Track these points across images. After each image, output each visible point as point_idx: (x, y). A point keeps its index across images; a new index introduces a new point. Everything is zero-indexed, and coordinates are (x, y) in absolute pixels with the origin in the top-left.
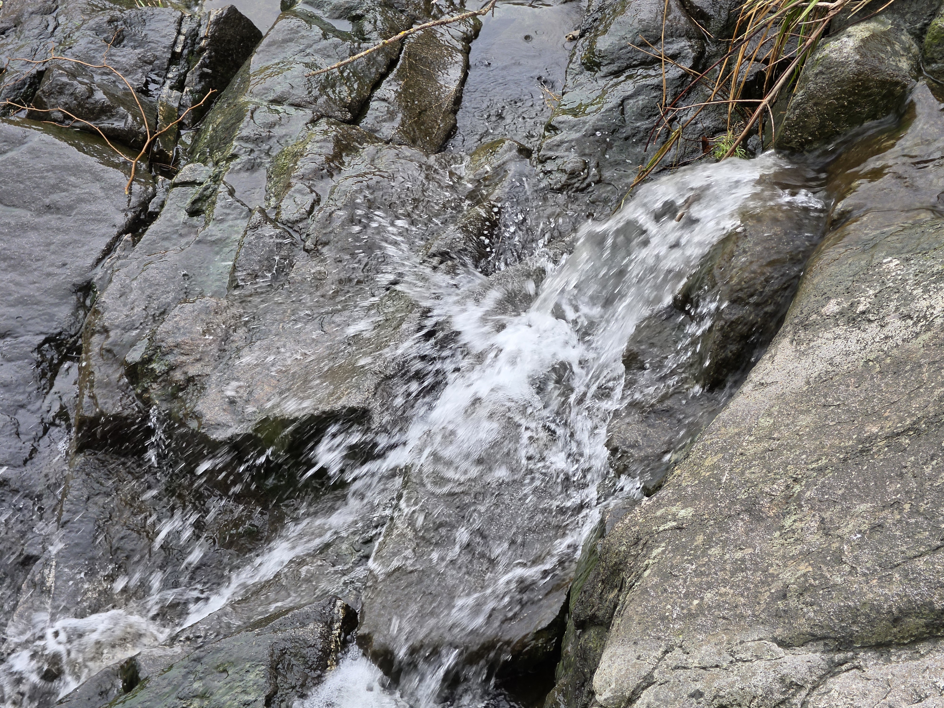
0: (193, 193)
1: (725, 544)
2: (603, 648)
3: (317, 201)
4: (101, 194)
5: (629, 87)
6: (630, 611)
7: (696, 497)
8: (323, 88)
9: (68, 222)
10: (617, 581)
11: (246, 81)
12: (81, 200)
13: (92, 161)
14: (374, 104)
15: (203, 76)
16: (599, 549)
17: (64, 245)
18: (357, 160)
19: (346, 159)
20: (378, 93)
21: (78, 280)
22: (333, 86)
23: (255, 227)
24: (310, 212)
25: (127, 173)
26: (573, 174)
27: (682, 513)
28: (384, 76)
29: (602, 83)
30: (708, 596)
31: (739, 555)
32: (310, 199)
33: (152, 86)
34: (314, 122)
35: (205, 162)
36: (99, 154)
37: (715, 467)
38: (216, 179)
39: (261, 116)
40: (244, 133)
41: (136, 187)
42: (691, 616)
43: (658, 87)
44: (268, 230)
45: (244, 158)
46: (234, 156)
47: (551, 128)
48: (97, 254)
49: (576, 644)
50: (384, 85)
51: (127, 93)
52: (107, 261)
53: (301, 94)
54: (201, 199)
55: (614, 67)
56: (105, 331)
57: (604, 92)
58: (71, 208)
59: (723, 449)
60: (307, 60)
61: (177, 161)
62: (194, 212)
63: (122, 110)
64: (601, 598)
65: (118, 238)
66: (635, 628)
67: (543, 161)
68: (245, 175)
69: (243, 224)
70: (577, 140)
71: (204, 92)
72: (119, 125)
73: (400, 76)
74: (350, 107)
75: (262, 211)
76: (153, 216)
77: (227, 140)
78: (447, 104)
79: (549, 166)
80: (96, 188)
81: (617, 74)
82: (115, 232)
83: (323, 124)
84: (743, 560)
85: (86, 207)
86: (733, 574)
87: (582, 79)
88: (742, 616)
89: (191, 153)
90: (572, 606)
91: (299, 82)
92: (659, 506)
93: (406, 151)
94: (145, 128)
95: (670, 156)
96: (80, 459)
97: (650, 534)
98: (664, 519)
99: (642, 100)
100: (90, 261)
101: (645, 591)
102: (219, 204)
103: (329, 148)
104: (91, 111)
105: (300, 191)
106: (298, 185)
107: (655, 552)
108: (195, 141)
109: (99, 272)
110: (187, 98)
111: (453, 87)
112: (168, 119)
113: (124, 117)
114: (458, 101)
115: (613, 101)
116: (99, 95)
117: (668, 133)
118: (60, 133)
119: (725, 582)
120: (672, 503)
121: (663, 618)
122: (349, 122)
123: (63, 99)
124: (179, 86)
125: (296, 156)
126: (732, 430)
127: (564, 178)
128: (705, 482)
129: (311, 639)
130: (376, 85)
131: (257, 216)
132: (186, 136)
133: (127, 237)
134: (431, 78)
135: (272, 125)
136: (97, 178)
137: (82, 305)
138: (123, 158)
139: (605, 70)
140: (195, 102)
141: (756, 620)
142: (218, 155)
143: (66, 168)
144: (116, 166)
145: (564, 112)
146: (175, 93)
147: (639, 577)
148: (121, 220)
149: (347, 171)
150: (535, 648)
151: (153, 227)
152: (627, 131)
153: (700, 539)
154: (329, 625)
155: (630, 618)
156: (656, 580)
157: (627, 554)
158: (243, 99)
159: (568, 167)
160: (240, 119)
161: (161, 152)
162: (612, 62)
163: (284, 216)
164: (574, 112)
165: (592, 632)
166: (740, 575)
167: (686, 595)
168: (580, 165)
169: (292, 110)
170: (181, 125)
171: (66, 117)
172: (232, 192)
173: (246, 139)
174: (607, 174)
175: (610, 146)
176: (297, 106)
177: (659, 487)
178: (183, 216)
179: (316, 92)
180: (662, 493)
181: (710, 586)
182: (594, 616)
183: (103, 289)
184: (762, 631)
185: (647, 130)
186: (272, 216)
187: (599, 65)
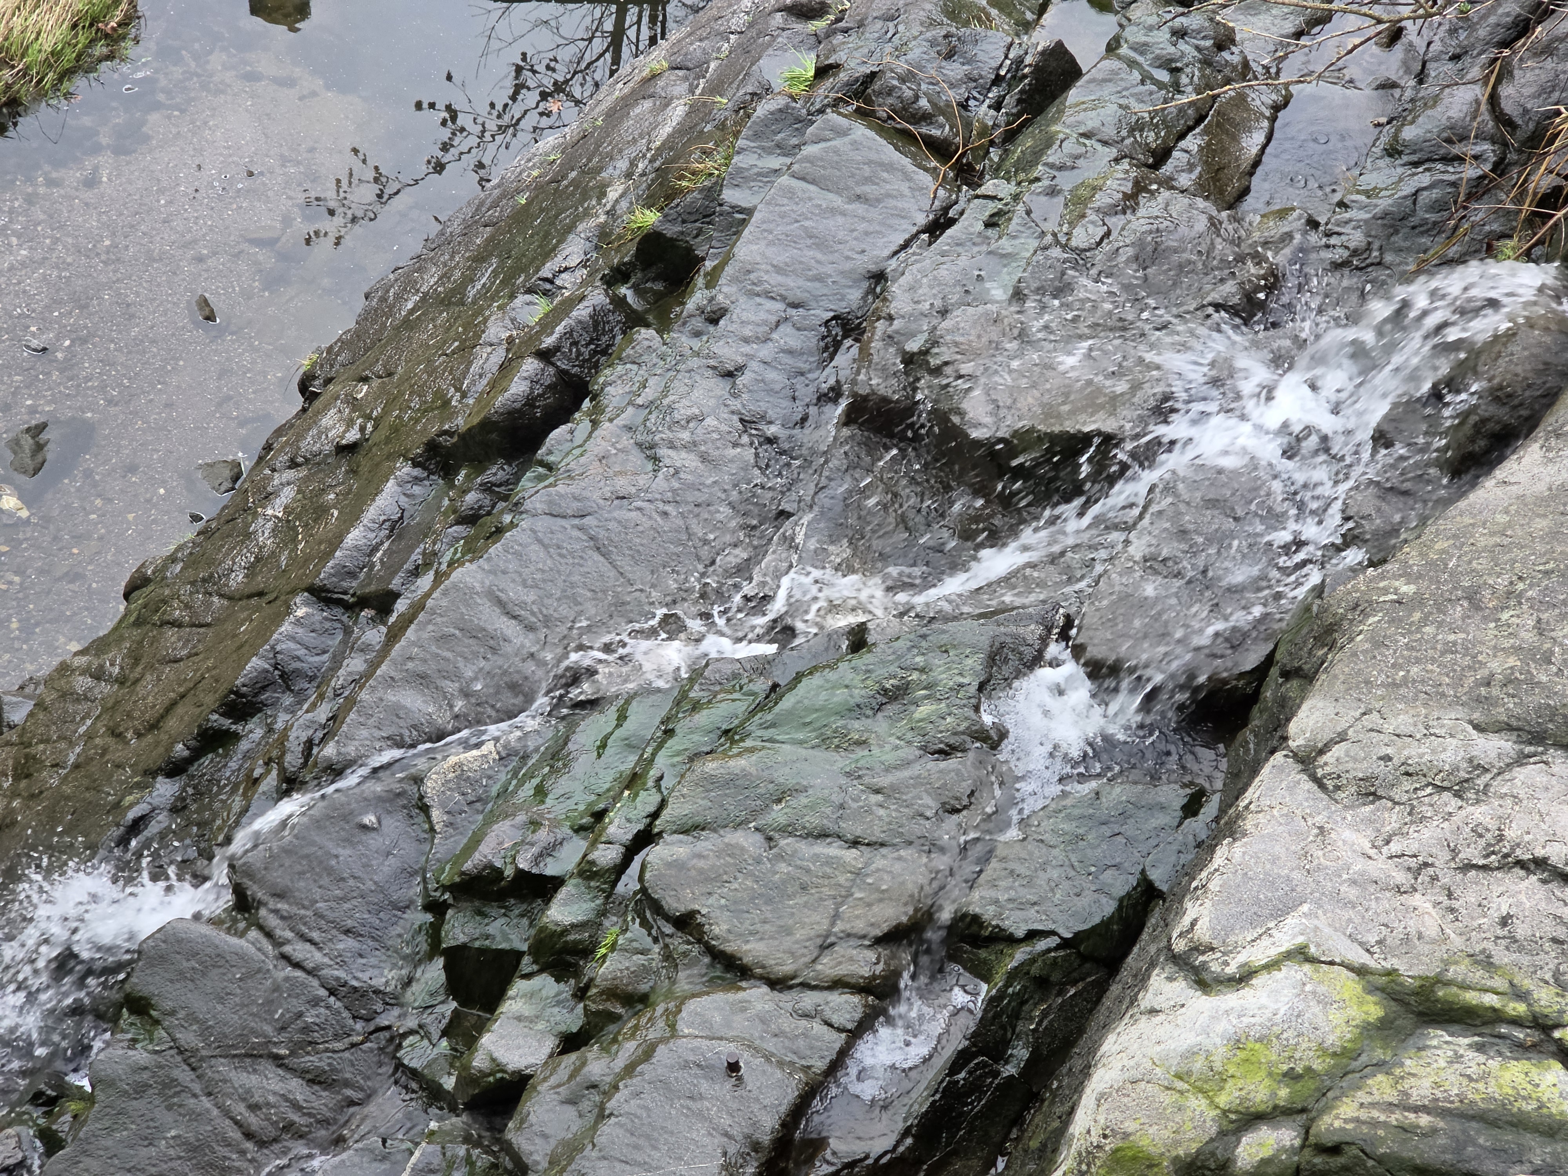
0: (992, 207)
1: (1440, 624)
2: (1303, 699)
3: (1108, 234)
4: (907, 192)
5: (1425, 179)
6: (1336, 670)
7: (1420, 576)
8: (1132, 131)
9: (874, 213)
10: (1329, 640)
11: (1061, 112)
12: (888, 196)
13: (906, 161)
14: (1176, 154)
15: (1019, 101)
16: (1315, 608)
17: (867, 234)
18: (1153, 203)
19: (1142, 201)
20: (1182, 144)
21: (873, 268)
22: (1142, 130)
23: (1046, 248)
24: (1099, 244)
25: (936, 178)
26: (1355, 252)
27: (1404, 589)
28: (1190, 129)
29: (1400, 170)
30: (1415, 670)
31: (1452, 637)
32: (1101, 231)
33: (972, 103)
34: (1117, 160)
35: (1008, 180)
36: (913, 157)
37: (1443, 551)
38: (1016, 197)
39: (1070, 147)
40: (1050, 160)
41: (941, 193)
42: (1395, 685)
43: (1454, 184)
44: (1056, 252)
45: (1046, 183)
46: (1038, 179)
47: (1342, 204)
48: (894, 248)
49: (1275, 691)
50: (1189, 137)
51: (948, 104)
52: (902, 255)
53: (1110, 132)
54: (999, 214)
55: (1414, 158)
56: (890, 318)
57: (1401, 180)
58: (878, 200)
59: (1455, 537)
60: (1122, 101)
61: (982, 174)
62: (989, 225)
63: (941, 119)
64: (1310, 652)
65: (915, 236)
66: (1339, 686)
67: (1328, 234)
68: (1044, 199)
69: (1035, 243)
70: (1366, 221)
71: (1018, 115)
72: (935, 132)
73: (1205, 132)
74: (1153, 153)
75: (1055, 235)
76: (952, 222)
77: (1033, 163)
78: (1245, 165)
79: (1333, 241)
80: (904, 187)
81: (1416, 164)
82: (914, 230)
83: (1125, 164)
84: (1455, 643)
85: (892, 203)
86: (1443, 654)
87: (1381, 163)
88: (1443, 695)
89: (996, 171)
90: (1278, 656)
91: (1111, 121)
92: (1382, 577)
93: (1200, 203)
94: (959, 140)
95: (1453, 251)
96: (846, 432)
97: (1370, 602)
98: (1386, 591)
99: (1435, 194)
100: (887, 252)
101: (1355, 654)
102: (1015, 221)
103: (1128, 188)
104: (913, 116)
105: (1093, 222)
106: (1092, 216)
107: (1371, 620)
108: (1002, 159)
109: (893, 263)
110: (1002, 119)
111: (1254, 151)
112: (981, 135)
113: (942, 126)
114: (1257, 163)
115: (1407, 189)
116: (923, 103)
117: (1456, 228)
118: (881, 131)
119: (1433, 660)
120: (1396, 577)
121: (1367, 682)
122: (1149, 166)
123: (890, 101)
124: (997, 106)
125: (1095, 189)
126: (1468, 520)
127: (1346, 253)
128: (1432, 564)
129: (1030, 639)
130: (1182, 136)
131: (1049, 238)
132: (995, 154)
133: (925, 236)
134: (1235, 139)
135: (1078, 157)
136: (907, 177)
137: (871, 291)
138: (934, 163)
139: (1405, 159)
140: (1008, 123)
141: (1457, 701)
142: (1022, 176)
143: (881, 164)
144: (926, 170)
145: (1358, 192)
146: (992, 112)
147: (1351, 640)
148: (922, 220)
149: (1141, 212)
150: (1235, 688)
151: (949, 232)
152: (1414, 221)
153: (1417, 616)
154: (1049, 630)
155: (1336, 677)
156: (1367, 646)
157: (1343, 617)
158: (1054, 128)
159: (1352, 245)
160: (1049, 146)
161: (969, 164)
162: (1414, 152)
163: (1074, 243)
164: (1367, 194)
165: (1295, 683)
166: (1449, 657)
167: (1394, 666)
168: (1363, 245)
169: (1098, 146)
170: (992, 143)
171: (890, 117)
172: (1028, 213)
173: (1052, 166)
174: (1388, 258)
175: (1397, 232)
176: (1105, 143)
177: (1384, 561)
178: (980, 226)
179: (1124, 133)
180: (1388, 567)
181: (1418, 661)
182: (1300, 669)
183: (894, 281)
184: (1460, 712)
185: (1435, 223)
186: (1063, 240)
187: (1400, 153)
